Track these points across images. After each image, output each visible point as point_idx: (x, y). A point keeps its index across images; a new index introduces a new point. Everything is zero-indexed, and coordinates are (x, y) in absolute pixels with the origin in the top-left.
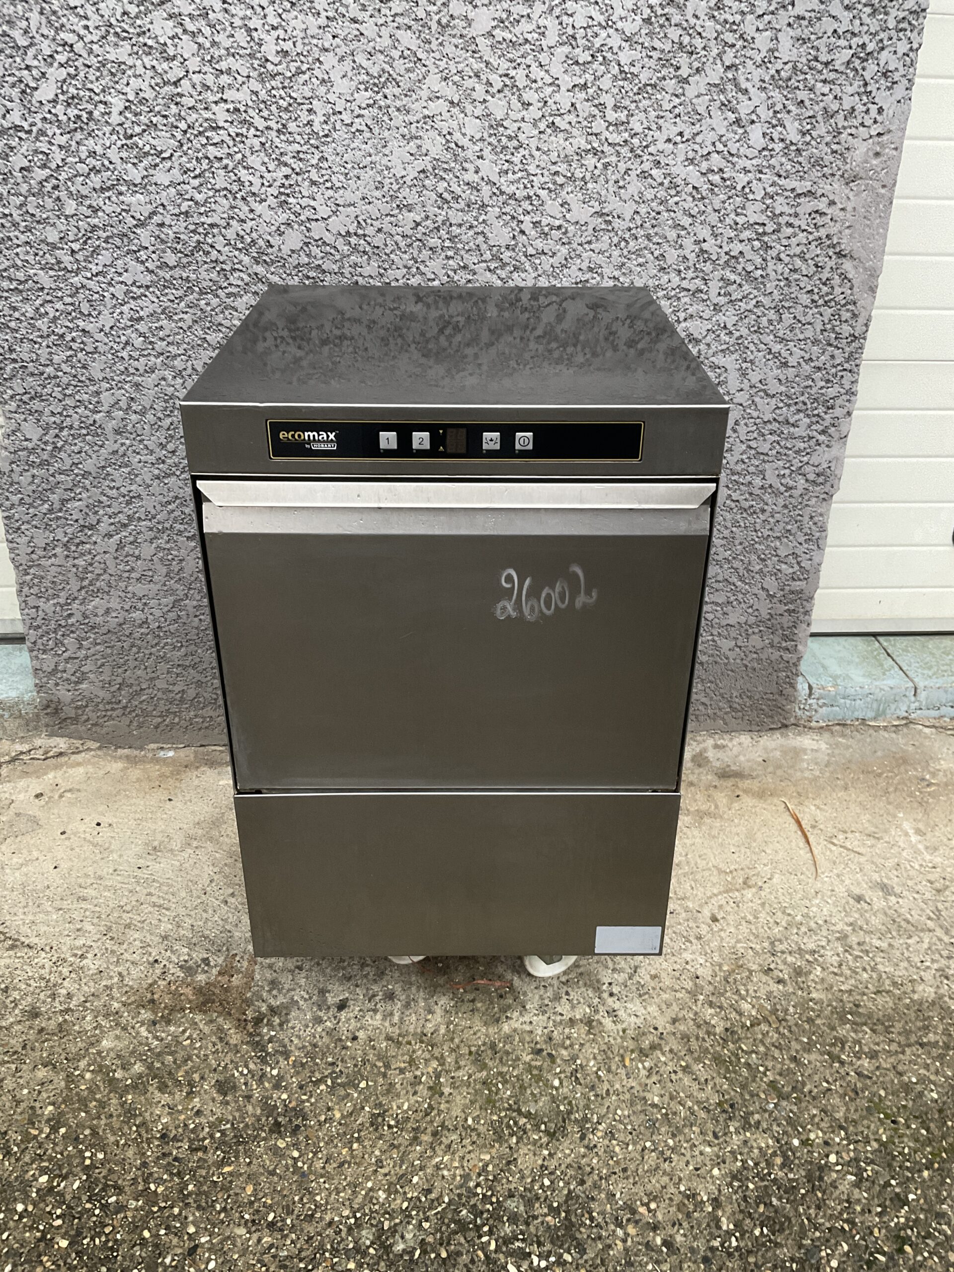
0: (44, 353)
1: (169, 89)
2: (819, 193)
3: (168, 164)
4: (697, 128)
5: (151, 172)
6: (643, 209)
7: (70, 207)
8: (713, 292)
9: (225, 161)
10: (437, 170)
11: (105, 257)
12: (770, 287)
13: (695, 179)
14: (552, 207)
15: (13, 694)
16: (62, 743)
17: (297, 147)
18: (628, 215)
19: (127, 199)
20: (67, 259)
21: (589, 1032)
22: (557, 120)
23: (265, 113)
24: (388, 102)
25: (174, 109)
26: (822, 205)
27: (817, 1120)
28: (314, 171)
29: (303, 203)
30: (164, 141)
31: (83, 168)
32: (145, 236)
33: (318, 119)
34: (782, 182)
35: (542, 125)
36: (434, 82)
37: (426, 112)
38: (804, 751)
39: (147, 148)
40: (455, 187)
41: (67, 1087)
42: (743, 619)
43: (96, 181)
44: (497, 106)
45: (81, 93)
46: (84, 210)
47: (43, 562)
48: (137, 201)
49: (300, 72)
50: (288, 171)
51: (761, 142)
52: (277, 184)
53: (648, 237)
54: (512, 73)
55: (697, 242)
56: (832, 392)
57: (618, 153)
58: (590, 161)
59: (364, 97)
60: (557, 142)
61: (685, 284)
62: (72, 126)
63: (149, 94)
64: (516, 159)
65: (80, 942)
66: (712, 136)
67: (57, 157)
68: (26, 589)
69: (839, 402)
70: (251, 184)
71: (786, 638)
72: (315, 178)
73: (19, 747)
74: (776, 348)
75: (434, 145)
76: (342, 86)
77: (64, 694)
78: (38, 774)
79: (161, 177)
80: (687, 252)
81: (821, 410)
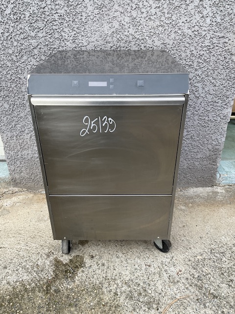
0: (9, 84)
1: (42, 10)
2: (226, 37)
3: (42, 31)
4: (191, 19)
5: (37, 33)
6: (175, 42)
7: (15, 44)
8: (195, 65)
9: (58, 30)
10: (117, 32)
11: (25, 58)
12: (211, 64)
13: (190, 33)
14: (149, 42)
15: (4, 176)
16: (16, 189)
17: (78, 26)
18: (171, 44)
19: (31, 41)
20: (15, 58)
21: (159, 277)
22: (151, 17)
23: (69, 17)
24: (103, 13)
25: (43, 16)
26: (227, 40)
27: (226, 305)
28: (82, 32)
29: (80, 41)
30: (41, 24)
31: (18, 33)
32: (36, 51)
33: (84, 18)
34: (215, 34)
35: (147, 19)
36: (116, 7)
37: (114, 15)
38: (218, 193)
39: (36, 27)
40: (122, 36)
41: (13, 290)
42: (202, 156)
43: (22, 36)
44: (134, 14)
45: (18, 11)
46: (19, 44)
47: (10, 141)
48: (33, 42)
49: (78, 4)
50: (75, 32)
51: (210, 22)
52: (72, 36)
53: (177, 50)
54: (138, 3)
55: (190, 51)
56: (228, 93)
57: (168, 26)
58: (160, 28)
59: (96, 11)
60: (151, 23)
61: (187, 63)
62: (15, 21)
63: (36, 11)
64: (140, 28)
65: (19, 247)
66: (196, 21)
67: (11, 29)
68: (6, 148)
69: (230, 96)
70: (65, 36)
71: (213, 162)
72: (83, 34)
73: (5, 190)
74: (213, 81)
75: (116, 24)
76: (90, 8)
77: (17, 176)
78: (10, 198)
79: (40, 35)
80: (188, 54)
81: (225, 99)
